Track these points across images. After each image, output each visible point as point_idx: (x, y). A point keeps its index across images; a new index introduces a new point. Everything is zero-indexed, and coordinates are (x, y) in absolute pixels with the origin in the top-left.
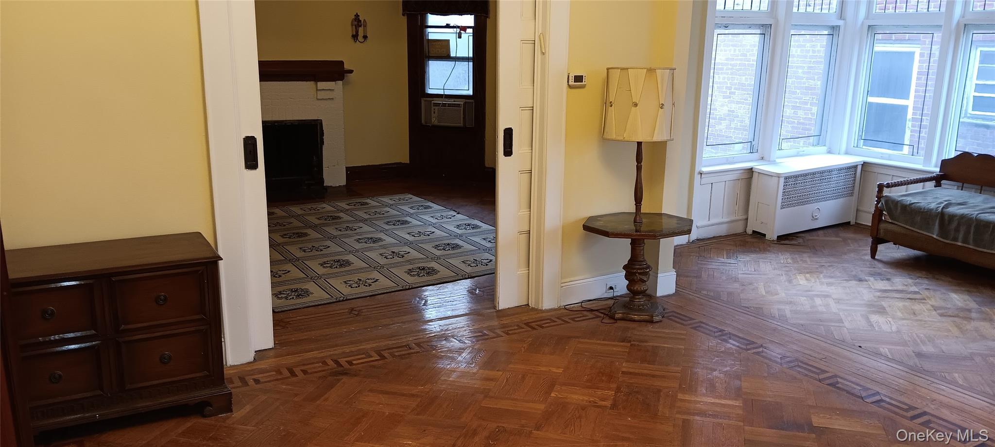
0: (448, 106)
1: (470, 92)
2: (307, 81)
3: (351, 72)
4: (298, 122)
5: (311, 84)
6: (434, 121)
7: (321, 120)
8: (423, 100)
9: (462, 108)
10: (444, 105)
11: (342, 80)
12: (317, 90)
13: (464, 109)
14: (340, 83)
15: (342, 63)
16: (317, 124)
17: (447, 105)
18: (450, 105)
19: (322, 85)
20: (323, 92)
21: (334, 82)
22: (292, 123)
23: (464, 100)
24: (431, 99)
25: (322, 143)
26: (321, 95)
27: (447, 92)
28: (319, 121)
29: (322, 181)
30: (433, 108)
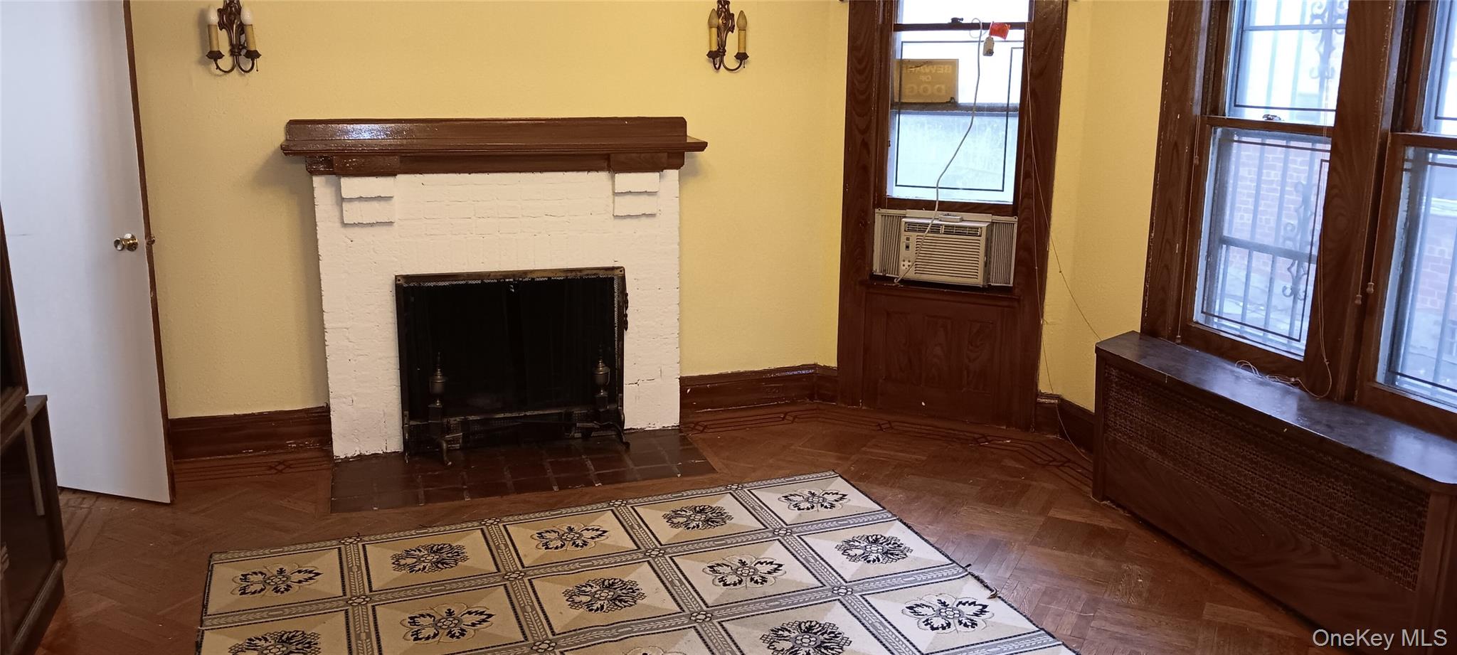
0: (946, 233)
1: (1007, 197)
2: (589, 170)
3: (701, 146)
4: (562, 274)
5: (602, 177)
6: (906, 269)
7: (622, 269)
8: (880, 216)
9: (983, 239)
10: (935, 229)
11: (678, 165)
12: (615, 194)
13: (987, 240)
14: (672, 174)
15: (680, 123)
16: (612, 279)
17: (942, 230)
18: (950, 230)
19: (627, 180)
20: (628, 197)
21: (657, 174)
22: (549, 278)
23: (988, 218)
24: (902, 212)
25: (624, 324)
26: (625, 206)
27: (946, 196)
28: (618, 272)
29: (618, 418)
30: (904, 235)
